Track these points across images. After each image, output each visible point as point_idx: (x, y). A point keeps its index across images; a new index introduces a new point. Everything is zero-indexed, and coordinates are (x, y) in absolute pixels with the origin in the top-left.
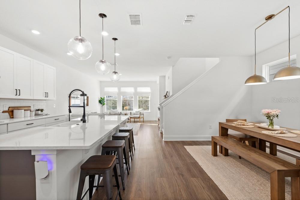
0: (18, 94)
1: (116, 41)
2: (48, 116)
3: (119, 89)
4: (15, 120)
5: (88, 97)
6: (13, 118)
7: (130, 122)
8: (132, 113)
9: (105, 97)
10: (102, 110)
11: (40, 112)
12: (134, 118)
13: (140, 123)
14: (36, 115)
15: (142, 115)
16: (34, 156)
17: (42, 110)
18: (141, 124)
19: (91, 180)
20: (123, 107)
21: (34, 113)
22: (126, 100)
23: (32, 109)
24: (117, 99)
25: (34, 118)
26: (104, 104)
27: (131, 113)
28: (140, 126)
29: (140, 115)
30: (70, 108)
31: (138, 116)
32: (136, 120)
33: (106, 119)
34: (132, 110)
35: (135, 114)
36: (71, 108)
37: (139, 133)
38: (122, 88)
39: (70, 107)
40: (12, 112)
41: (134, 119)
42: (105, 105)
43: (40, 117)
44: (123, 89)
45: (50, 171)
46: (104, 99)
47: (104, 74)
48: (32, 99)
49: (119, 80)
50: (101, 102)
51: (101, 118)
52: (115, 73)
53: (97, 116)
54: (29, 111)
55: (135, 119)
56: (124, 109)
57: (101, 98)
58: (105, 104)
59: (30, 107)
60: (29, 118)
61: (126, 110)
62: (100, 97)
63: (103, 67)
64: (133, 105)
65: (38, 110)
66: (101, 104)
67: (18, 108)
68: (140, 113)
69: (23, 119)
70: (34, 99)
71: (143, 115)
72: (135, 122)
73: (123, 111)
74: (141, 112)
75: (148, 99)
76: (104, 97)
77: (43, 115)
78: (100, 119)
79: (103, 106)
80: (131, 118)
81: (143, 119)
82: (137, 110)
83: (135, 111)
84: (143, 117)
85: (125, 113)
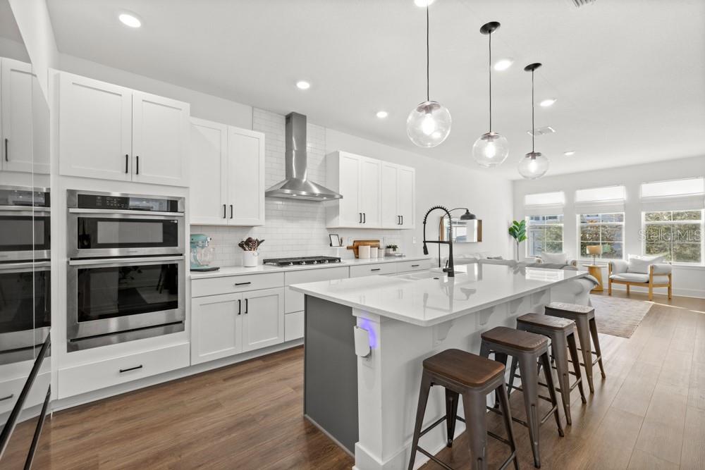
0: (363, 221)
1: (536, 70)
2: (404, 259)
3: (570, 196)
4: (360, 262)
5: (480, 222)
6: (358, 258)
7: (610, 295)
8: (619, 268)
9: (527, 219)
10: (517, 252)
11: (391, 251)
12: (628, 283)
13: (653, 303)
14: (387, 255)
15: (665, 274)
16: (356, 318)
17: (394, 248)
18: (653, 307)
19: (451, 399)
20: (583, 246)
21: (383, 252)
22: (598, 227)
23: (382, 245)
24: (562, 225)
25: (383, 260)
26: (522, 239)
27: (611, 266)
28: (648, 310)
29: (651, 275)
30: (425, 245)
31: (645, 277)
32: (633, 289)
33: (528, 277)
34: (620, 256)
35: (630, 269)
36: (427, 244)
37: (637, 331)
39: (425, 242)
40: (357, 248)
41: (625, 286)
42: (526, 240)
43: (392, 260)
45: (373, 349)
46: (522, 225)
47: (492, 165)
48: (380, 227)
49: (545, 172)
50: (516, 231)
51: (515, 273)
52: (533, 155)
53: (505, 268)
54: (377, 248)
55: (630, 286)
56: (588, 252)
57: (515, 222)
58: (524, 238)
59: (379, 241)
60: (376, 261)
61: (595, 254)
62: (511, 221)
63: (490, 149)
64: (623, 242)
65: (389, 247)
66: (515, 237)
67: (364, 243)
68: (652, 268)
69: (369, 261)
70: (384, 227)
71: (670, 276)
72: (628, 295)
73: (585, 259)
74: (657, 264)
76: (523, 221)
77: (396, 256)
78: (511, 274)
79: (520, 243)
80: (612, 280)
81: (669, 289)
82: (639, 258)
83: (631, 259)
84: (670, 283)
85: (591, 265)
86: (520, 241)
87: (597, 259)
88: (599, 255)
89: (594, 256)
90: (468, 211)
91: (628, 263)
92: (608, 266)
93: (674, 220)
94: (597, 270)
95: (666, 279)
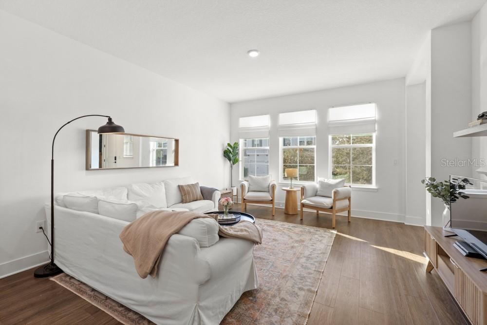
3: (274, 119)
5: (176, 141)
7: (301, 220)
8: (309, 192)
9: (241, 142)
10: (231, 176)
12: (317, 208)
13: (335, 233)
15: (345, 198)
22: (296, 150)
24: (268, 148)
26: (236, 161)
27: (303, 189)
28: (332, 241)
29: (334, 201)
34: (312, 179)
35: (319, 192)
38: (281, 115)
42: (240, 162)
44: (285, 119)
46: (236, 148)
50: (230, 154)
55: (320, 212)
57: (229, 145)
61: (291, 177)
62: (225, 143)
66: (230, 160)
68: (335, 193)
71: (349, 199)
73: (284, 182)
74: (340, 189)
75: (368, 145)
76: (237, 144)
79: (234, 166)
80: (303, 205)
81: (349, 212)
82: (326, 181)
83: (320, 181)
84: (349, 206)
85: (288, 189)
86: (234, 163)
87: (294, 182)
88: (296, 178)
89: (291, 179)
90: (110, 119)
91: (318, 186)
92: (300, 189)
93: (353, 144)
94: (293, 193)
95: (346, 202)
